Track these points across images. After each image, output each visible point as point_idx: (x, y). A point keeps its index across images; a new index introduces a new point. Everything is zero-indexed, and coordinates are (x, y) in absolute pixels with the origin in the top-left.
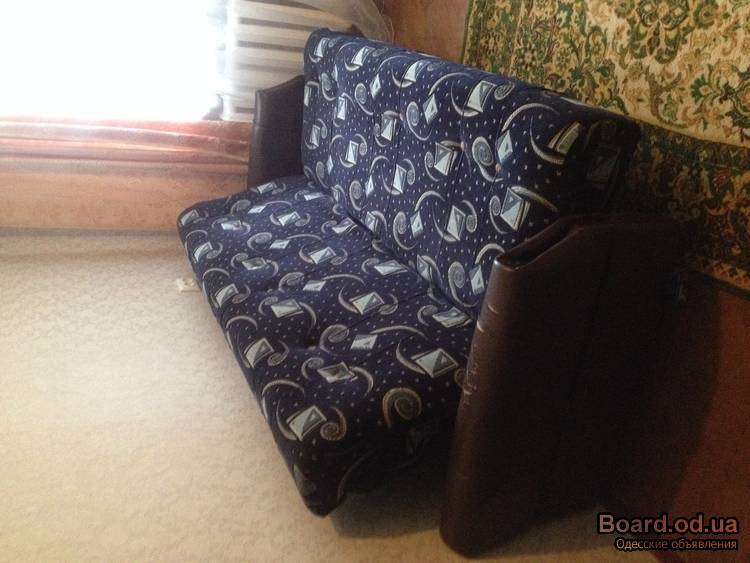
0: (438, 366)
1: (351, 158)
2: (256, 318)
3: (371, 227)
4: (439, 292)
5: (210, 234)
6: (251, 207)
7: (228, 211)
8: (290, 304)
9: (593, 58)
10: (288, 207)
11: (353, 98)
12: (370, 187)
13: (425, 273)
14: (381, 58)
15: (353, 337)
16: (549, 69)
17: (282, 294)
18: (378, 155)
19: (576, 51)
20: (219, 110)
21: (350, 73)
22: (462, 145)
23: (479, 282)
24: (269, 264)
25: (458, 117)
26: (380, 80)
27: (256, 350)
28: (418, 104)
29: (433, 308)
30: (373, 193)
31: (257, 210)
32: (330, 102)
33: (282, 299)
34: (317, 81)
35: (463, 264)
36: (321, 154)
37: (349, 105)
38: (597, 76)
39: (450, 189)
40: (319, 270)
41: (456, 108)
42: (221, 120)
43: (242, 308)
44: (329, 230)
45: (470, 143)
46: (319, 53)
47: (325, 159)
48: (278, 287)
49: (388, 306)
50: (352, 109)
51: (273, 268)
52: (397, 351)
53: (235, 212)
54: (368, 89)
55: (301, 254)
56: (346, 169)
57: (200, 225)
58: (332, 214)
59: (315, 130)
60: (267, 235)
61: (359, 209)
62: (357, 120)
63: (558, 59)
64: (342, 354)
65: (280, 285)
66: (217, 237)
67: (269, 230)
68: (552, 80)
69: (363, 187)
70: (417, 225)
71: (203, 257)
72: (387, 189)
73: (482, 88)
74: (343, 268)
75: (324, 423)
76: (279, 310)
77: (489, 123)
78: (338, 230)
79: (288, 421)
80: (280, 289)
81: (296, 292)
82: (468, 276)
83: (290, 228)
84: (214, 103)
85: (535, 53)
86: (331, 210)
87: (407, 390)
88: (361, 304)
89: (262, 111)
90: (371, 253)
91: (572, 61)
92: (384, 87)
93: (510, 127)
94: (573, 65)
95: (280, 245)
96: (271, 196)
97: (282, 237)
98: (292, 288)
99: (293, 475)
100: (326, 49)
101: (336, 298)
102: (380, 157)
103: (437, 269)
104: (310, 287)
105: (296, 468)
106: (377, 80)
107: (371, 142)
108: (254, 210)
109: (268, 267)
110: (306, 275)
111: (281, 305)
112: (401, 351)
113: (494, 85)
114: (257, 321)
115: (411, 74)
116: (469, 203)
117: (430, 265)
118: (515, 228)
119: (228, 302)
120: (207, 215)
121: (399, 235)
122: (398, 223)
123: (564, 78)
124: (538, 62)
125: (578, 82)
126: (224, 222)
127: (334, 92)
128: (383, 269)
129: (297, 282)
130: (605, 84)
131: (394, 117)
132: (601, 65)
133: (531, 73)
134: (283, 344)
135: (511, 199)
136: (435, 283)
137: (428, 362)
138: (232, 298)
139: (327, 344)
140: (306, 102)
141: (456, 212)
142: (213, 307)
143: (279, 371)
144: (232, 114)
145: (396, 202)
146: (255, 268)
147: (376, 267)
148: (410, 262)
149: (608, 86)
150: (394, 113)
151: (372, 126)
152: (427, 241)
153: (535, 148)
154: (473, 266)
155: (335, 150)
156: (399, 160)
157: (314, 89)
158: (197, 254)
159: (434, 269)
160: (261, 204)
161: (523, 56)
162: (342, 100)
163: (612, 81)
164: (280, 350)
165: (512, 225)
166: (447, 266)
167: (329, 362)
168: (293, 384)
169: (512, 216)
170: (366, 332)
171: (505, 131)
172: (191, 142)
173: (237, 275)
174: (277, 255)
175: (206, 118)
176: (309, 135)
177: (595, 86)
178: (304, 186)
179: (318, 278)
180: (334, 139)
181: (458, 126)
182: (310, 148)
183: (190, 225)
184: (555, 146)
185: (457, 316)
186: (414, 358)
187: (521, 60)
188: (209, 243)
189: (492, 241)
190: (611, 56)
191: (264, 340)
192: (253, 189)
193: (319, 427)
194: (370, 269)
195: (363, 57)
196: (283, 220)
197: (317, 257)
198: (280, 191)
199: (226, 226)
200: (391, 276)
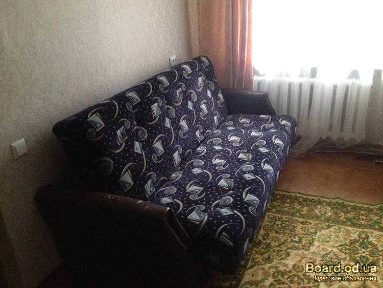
0: (125, 183)
1: (232, 138)
2: (151, 96)
3: (199, 149)
4: (163, 182)
5: (196, 72)
6: (211, 91)
7: (209, 80)
8: (158, 112)
9: (275, 253)
10: (210, 109)
11: (260, 139)
12: (217, 148)
13: (174, 175)
14: (277, 152)
15: (141, 142)
16: (272, 233)
17: (164, 108)
18: (232, 152)
19: (279, 246)
20: (259, 75)
21: (271, 138)
22: (231, 192)
23: (165, 201)
24: (180, 101)
25: (243, 190)
26: (266, 152)
27: (134, 97)
28: (252, 170)
29: (155, 179)
30: (214, 149)
31: (209, 94)
32: (260, 128)
33: (161, 108)
34: (271, 122)
35: (175, 193)
36: (236, 124)
37: (257, 137)
38: (266, 256)
39: (212, 187)
40: (176, 124)
41: (248, 189)
42: (254, 75)
43: (156, 89)
44: (198, 128)
45: (231, 196)
46: (284, 122)
47: (234, 125)
48: (168, 105)
49: (156, 158)
50: (255, 139)
51: (177, 102)
52: (133, 163)
53: (208, 83)
54: (262, 147)
55: (185, 116)
56: (227, 136)
57: (201, 67)
58: (206, 130)
59: (248, 121)
60: (195, 99)
61: (208, 143)
62: (250, 142)
63: (276, 237)
64: (131, 137)
65: (169, 107)
66: (195, 75)
67: (198, 100)
68: (266, 234)
69: (218, 145)
70: (196, 171)
71: (184, 69)
72: (216, 156)
73: (256, 200)
74: (177, 136)
75: (95, 130)
76: (155, 107)
77: (238, 204)
78: (197, 133)
79: (97, 113)
80: (166, 106)
81: (164, 114)
82: (169, 196)
83: (199, 110)
84: (261, 73)
85: (280, 226)
86: (208, 129)
87: (112, 168)
88: (158, 145)
89: (258, 95)
90: (185, 149)
91: (274, 243)
92: (263, 154)
93: (235, 214)
94: (273, 244)
95: (190, 105)
96: (217, 100)
97: (194, 106)
98: (167, 113)
99: (72, 116)
100: (285, 126)
101: (161, 133)
102: (231, 152)
103: (175, 181)
104: (167, 120)
105: (75, 117)
106: (267, 151)
107: (239, 148)
108: (209, 92)
109: (178, 100)
110: (174, 118)
111: (157, 107)
112: (132, 165)
113: (256, 206)
114: (149, 97)
115: (267, 167)
116: (203, 195)
117: (177, 178)
118: (188, 217)
119: (160, 82)
120: (206, 70)
121: (193, 162)
122: (199, 162)
123: (267, 240)
124: (276, 228)
125: (265, 247)
126: (202, 78)
127: (265, 130)
128: (176, 156)
129: (170, 114)
130: (262, 259)
131: (248, 159)
132: (271, 257)
133: (270, 224)
134: (137, 109)
135: (202, 215)
136: (169, 180)
137: (127, 178)
138: (162, 84)
139: (137, 130)
140: (262, 116)
141: (200, 189)
142: (158, 75)
143: (123, 108)
144: (257, 80)
145: (209, 161)
146: (178, 94)
147: (177, 151)
148: (179, 168)
149: (261, 261)
150: (250, 159)
151: (246, 149)
152: (188, 176)
153: (224, 225)
154: (174, 198)
155: (237, 131)
156: (228, 162)
157: (267, 120)
158: (185, 66)
159: (175, 179)
160: (212, 95)
161: (279, 220)
162: (261, 134)
163: (263, 263)
164: (134, 108)
165: (190, 216)
166: (175, 186)
167: (128, 131)
168: (116, 115)
169: (194, 216)
170: (143, 148)
171: (233, 212)
172: (242, 61)
173: (173, 86)
174: (185, 104)
175: (254, 68)
176: (246, 118)
177: (262, 254)
178: (221, 116)
179: (172, 124)
180: (242, 130)
181: (239, 190)
182: (240, 118)
183: (201, 62)
184: (223, 235)
185: (150, 191)
186: (129, 171)
187: (277, 219)
188: (191, 72)
189: (184, 207)
190: (275, 262)
191: (140, 100)
192: (220, 91)
193: (93, 128)
194: (177, 149)
195: (279, 144)
196: (203, 107)
197: (183, 123)
198: (219, 104)
199: (200, 79)
200: (172, 159)
